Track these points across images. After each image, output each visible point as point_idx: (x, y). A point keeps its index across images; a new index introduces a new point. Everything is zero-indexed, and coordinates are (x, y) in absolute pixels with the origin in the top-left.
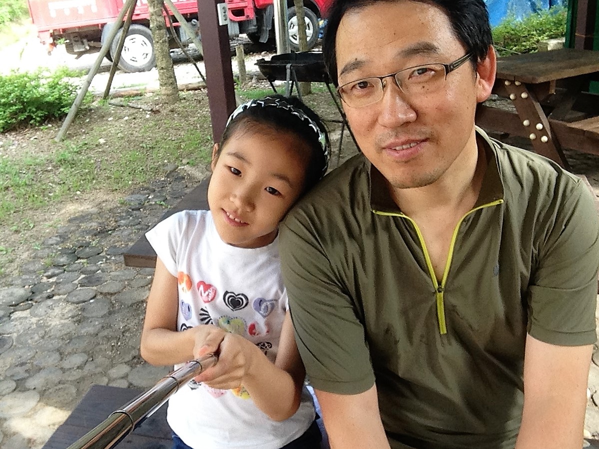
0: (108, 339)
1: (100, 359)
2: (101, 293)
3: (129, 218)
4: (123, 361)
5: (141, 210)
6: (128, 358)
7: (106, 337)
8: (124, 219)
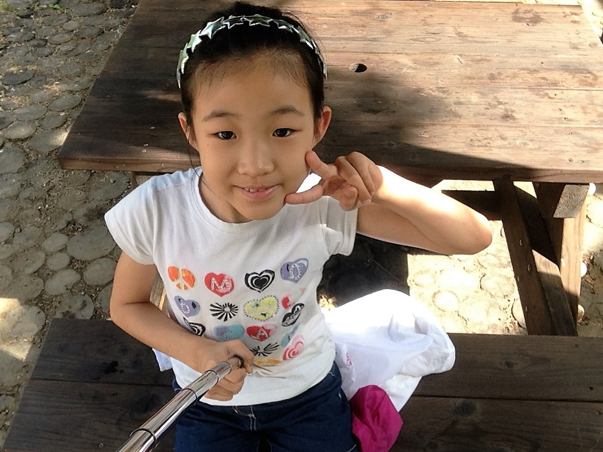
0: (32, 201)
1: (29, 229)
2: (10, 140)
3: (19, 30)
4: (57, 229)
5: (32, 16)
6: (62, 224)
7: (28, 198)
8: (14, 32)
